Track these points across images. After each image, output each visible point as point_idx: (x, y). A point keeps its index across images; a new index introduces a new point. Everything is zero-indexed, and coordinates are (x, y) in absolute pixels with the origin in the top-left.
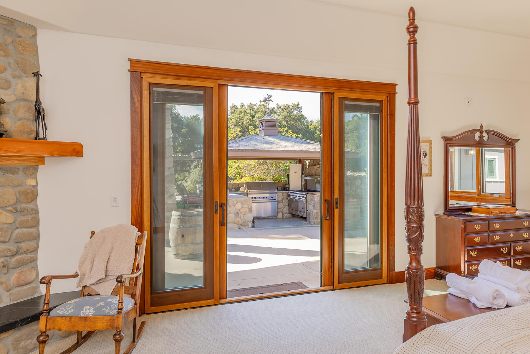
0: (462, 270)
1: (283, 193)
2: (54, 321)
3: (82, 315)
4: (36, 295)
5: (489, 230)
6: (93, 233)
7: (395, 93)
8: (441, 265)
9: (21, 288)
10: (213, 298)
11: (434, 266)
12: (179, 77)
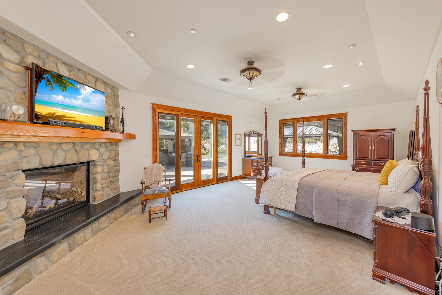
0: (251, 174)
1: (165, 154)
2: (147, 196)
3: (156, 194)
4: (119, 193)
5: (258, 162)
6: (145, 168)
7: (232, 119)
8: (244, 174)
9: (115, 190)
10: (179, 189)
11: (242, 175)
12: (168, 110)
